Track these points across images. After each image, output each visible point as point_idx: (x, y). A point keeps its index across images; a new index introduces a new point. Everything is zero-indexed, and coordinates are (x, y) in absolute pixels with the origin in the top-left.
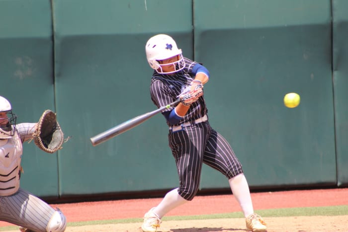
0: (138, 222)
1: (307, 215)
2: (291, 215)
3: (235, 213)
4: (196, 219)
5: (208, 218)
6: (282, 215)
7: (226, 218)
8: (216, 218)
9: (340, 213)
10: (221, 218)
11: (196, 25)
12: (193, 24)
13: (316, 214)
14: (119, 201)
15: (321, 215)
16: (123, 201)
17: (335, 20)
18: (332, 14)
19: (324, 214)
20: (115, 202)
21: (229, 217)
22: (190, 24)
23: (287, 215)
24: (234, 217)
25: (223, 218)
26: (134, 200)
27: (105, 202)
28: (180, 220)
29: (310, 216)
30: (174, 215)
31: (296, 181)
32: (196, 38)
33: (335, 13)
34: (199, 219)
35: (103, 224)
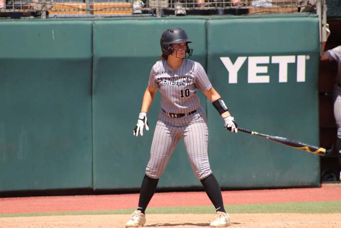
0: (40, 216)
1: (180, 213)
2: (168, 213)
3: (122, 210)
4: (89, 214)
5: (99, 214)
6: (159, 213)
7: (114, 214)
8: (106, 214)
9: (208, 212)
10: (110, 214)
11: (94, 52)
12: (92, 52)
13: (188, 212)
14: (26, 198)
15: (192, 213)
16: (29, 198)
17: (210, 52)
18: (207, 48)
19: (194, 213)
20: (22, 198)
21: (117, 214)
22: (90, 52)
23: (165, 213)
24: (121, 214)
25: (112, 214)
26: (39, 197)
27: (14, 198)
28: (76, 215)
29: (183, 214)
30: (71, 210)
31: (174, 185)
32: (94, 64)
33: (209, 46)
34: (91, 214)
35: (10, 217)
